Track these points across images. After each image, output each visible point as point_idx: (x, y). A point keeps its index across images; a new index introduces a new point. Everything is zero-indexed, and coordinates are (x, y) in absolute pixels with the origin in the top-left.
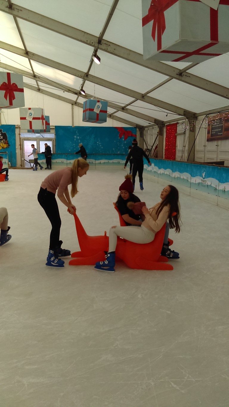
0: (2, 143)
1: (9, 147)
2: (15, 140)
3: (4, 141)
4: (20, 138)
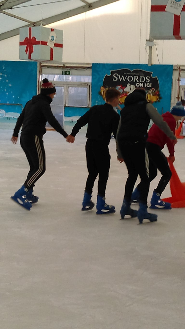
0: (150, 94)
1: (161, 100)
2: (171, 89)
3: (153, 91)
4: (179, 87)
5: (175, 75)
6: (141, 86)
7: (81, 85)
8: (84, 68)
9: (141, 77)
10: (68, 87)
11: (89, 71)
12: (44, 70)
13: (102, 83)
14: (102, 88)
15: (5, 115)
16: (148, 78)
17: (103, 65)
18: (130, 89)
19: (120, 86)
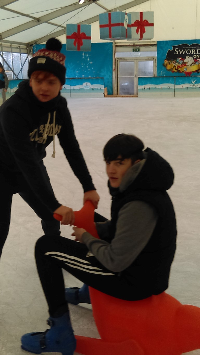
6: (198, 57)
7: (148, 59)
8: (151, 46)
9: (197, 50)
10: (138, 61)
11: (155, 48)
12: (118, 49)
13: (165, 57)
14: (165, 60)
15: (90, 87)
17: (166, 42)
18: (189, 60)
19: (180, 59)
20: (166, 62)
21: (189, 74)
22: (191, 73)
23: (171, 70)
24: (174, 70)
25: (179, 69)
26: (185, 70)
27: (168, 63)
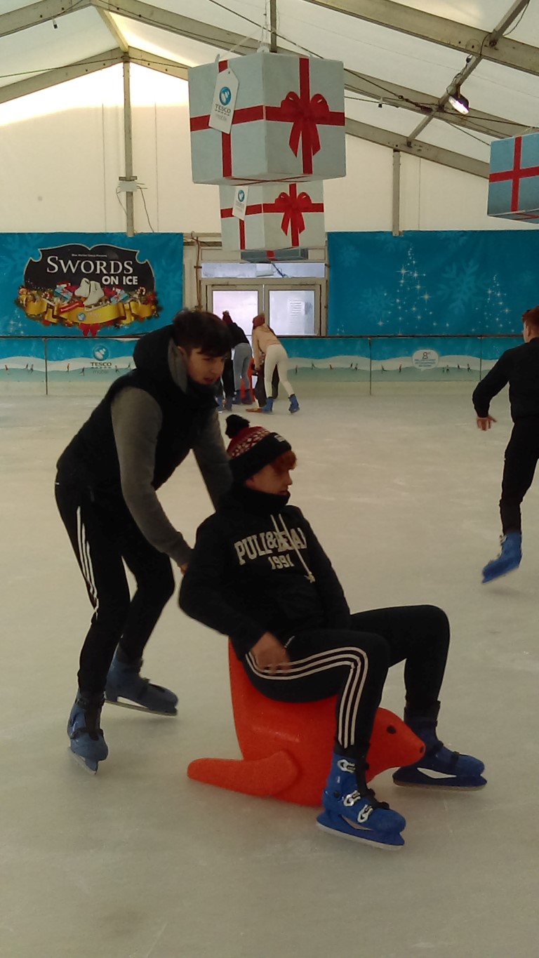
0: (134, 300)
1: (159, 313)
2: (181, 288)
3: (141, 295)
4: (200, 281)
5: (189, 256)
6: (114, 282)
9: (112, 263)
13: (21, 280)
16: (127, 264)
17: (23, 236)
18: (88, 290)
19: (65, 286)
20: (24, 296)
21: (90, 331)
22: (96, 326)
23: (40, 317)
24: (49, 317)
25: (63, 316)
26: (80, 318)
27: (30, 296)
